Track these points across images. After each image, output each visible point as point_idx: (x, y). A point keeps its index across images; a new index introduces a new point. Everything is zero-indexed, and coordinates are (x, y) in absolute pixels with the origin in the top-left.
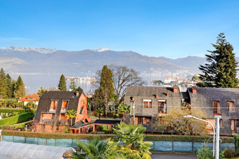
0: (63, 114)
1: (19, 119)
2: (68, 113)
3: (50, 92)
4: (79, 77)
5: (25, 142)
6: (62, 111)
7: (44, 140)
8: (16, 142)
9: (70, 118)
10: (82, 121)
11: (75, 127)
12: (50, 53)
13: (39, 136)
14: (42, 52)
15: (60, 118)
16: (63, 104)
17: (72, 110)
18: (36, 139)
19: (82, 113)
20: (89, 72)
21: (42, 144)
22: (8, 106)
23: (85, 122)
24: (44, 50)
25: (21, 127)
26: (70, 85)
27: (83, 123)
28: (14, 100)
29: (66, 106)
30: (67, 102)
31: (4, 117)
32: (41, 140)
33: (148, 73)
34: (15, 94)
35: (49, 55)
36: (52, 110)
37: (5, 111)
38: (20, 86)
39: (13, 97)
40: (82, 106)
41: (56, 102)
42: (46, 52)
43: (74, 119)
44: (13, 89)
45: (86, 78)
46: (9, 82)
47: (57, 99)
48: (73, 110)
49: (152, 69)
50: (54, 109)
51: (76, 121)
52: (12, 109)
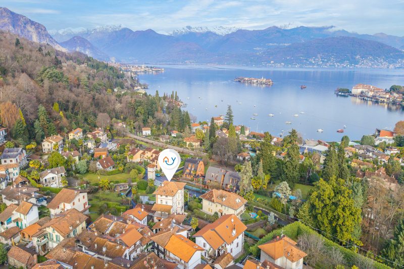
20: (272, 62)
24: (221, 29)
33: (352, 64)
49: (358, 57)
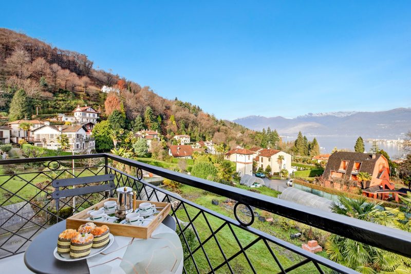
0: (354, 176)
1: (311, 174)
2: (360, 174)
3: (340, 152)
4: (385, 140)
5: (312, 192)
6: (353, 172)
7: (329, 195)
8: (304, 190)
9: (363, 180)
10: (380, 187)
11: (369, 191)
12: (347, 116)
13: (324, 190)
14: (339, 116)
15: (351, 178)
16: (355, 166)
17: (365, 172)
18: (321, 193)
19: (380, 177)
21: (328, 198)
22: (304, 162)
23: (384, 188)
24: (341, 114)
25: (311, 180)
26: (372, 148)
27: (381, 188)
28: (309, 158)
29: (358, 168)
30: (360, 163)
31: (299, 170)
32: (326, 194)
34: (310, 153)
35: (347, 118)
36: (341, 169)
37: (301, 166)
38: (315, 147)
39: (309, 155)
40: (380, 170)
41: (347, 163)
42: (343, 115)
43: (368, 183)
44: (309, 149)
45: (396, 141)
46: (306, 143)
47: (348, 159)
48: (367, 173)
50: (345, 169)
51: (371, 185)
52: (306, 164)
